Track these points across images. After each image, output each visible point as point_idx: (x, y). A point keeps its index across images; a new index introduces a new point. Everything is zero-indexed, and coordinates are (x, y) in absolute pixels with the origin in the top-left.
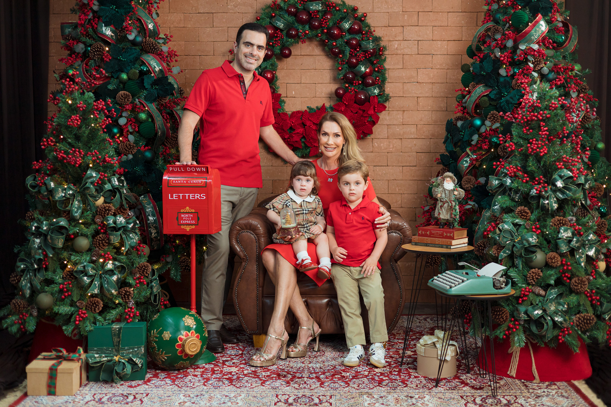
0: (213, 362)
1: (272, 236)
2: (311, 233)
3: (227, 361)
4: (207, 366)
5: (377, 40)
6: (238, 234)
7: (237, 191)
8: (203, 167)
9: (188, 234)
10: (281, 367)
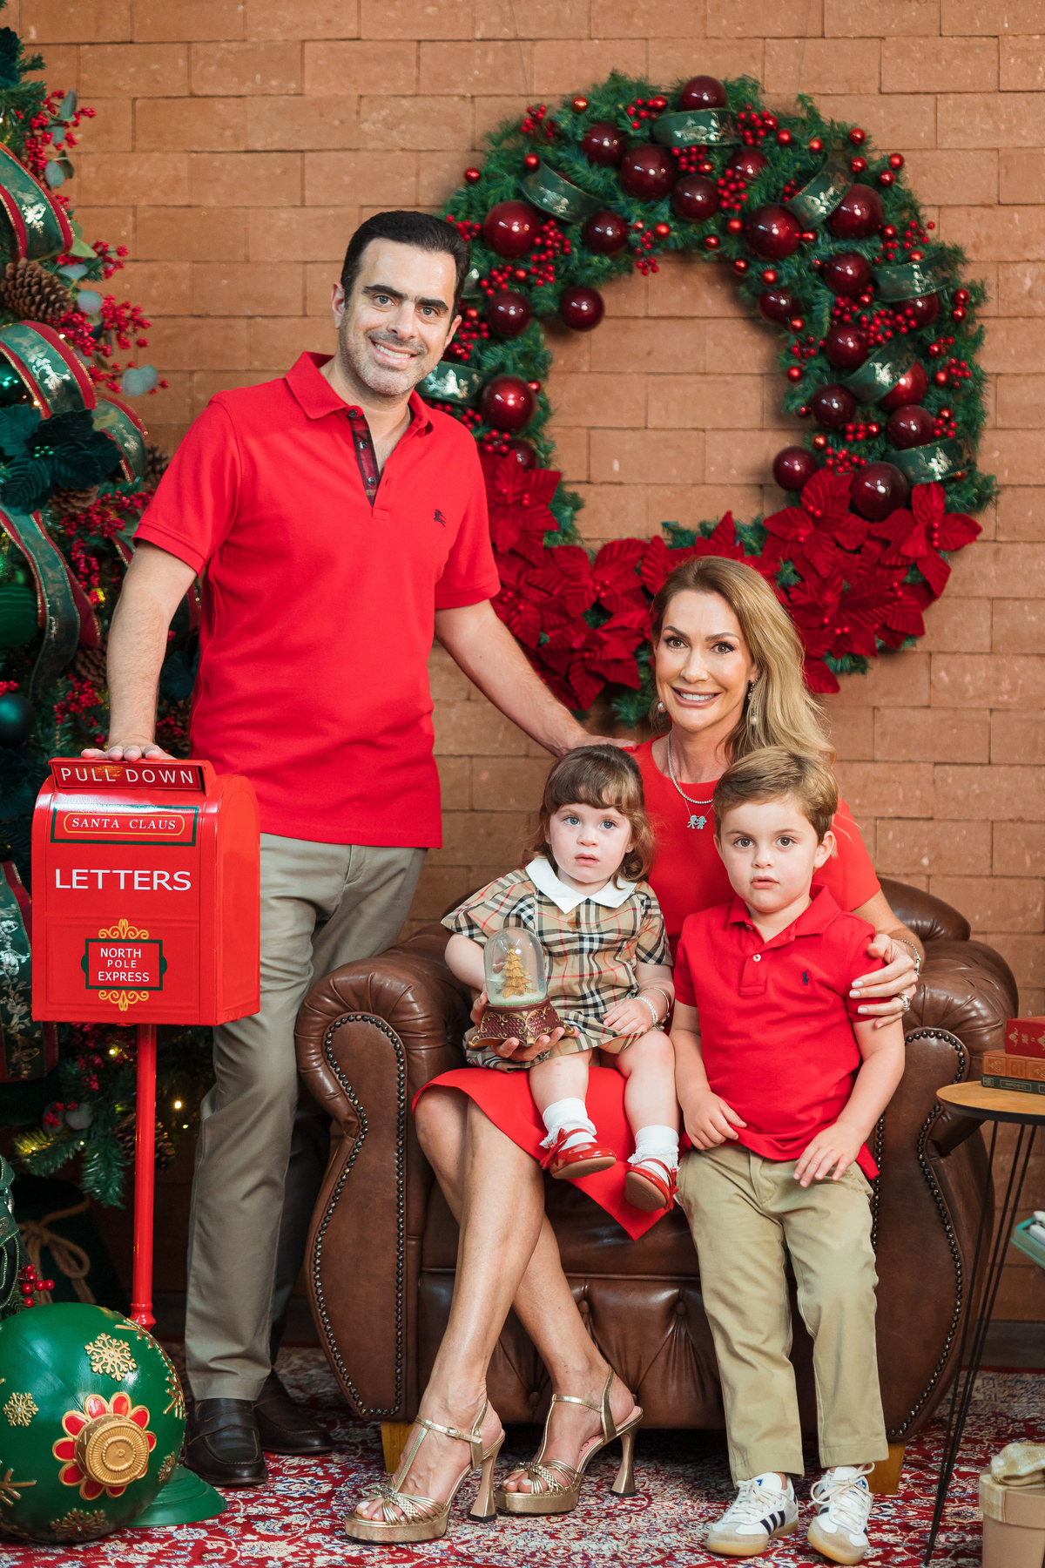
0: (209, 1522)
1: (462, 1037)
2: (604, 1031)
3: (264, 1518)
4: (180, 1535)
5: (945, 260)
6: (330, 1026)
7: (334, 858)
8: (186, 768)
9: (122, 1022)
10: (462, 1549)
